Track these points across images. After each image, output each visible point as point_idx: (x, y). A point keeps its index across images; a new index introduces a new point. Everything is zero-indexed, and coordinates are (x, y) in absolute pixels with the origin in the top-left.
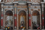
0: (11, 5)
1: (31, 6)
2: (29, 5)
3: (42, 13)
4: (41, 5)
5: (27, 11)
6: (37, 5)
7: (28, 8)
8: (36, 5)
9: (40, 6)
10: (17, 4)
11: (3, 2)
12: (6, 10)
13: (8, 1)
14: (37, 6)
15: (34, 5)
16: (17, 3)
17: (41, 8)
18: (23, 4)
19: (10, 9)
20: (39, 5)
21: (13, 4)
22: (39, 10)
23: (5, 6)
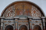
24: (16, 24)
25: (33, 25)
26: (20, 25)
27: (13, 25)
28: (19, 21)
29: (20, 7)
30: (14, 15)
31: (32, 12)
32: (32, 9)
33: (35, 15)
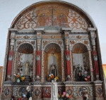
0: (30, 33)
1: (70, 36)
2: (66, 33)
3: (92, 48)
4: (89, 33)
5: (63, 45)
6: (82, 33)
7: (64, 40)
8: (79, 33)
9: (87, 35)
10: (43, 32)
11: (15, 29)
12: (19, 43)
13: (25, 27)
14: (81, 35)
15: (75, 33)
16: (43, 29)
17: (90, 38)
18: (54, 31)
19: (29, 41)
20: (86, 33)
21: (35, 33)
22: (86, 42)
23: (17, 36)
24: (39, 42)
25: (72, 43)
26: (45, 43)
27: (33, 43)
28: (45, 36)
29: (46, 11)
30: (35, 25)
31: (70, 20)
32: (70, 15)
33: (75, 25)
